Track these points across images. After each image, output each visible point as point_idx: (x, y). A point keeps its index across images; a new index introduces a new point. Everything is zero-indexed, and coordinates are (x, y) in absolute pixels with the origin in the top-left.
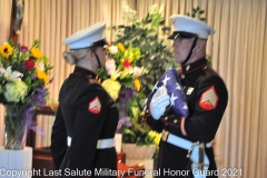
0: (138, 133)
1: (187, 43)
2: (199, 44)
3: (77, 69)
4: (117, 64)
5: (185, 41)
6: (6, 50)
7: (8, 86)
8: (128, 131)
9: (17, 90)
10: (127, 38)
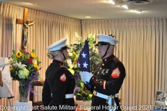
0: (84, 95)
1: (105, 47)
2: (111, 47)
3: (54, 61)
4: (73, 61)
5: (104, 46)
6: (19, 54)
7: (20, 71)
8: (79, 94)
9: (24, 73)
10: (77, 50)
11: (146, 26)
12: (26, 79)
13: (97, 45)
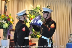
0: (35, 35)
1: (46, 14)
2: (49, 14)
4: (29, 19)
6: (3, 16)
7: (4, 25)
8: (32, 35)
9: (6, 25)
10: (31, 13)
11: (66, 2)
12: (6, 29)
13: (42, 13)
